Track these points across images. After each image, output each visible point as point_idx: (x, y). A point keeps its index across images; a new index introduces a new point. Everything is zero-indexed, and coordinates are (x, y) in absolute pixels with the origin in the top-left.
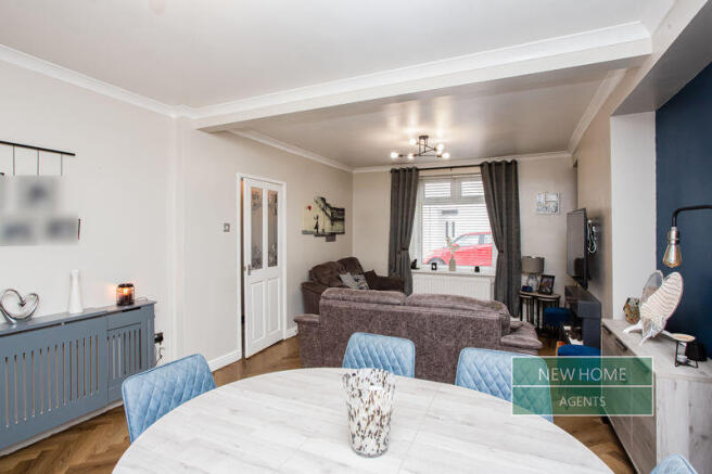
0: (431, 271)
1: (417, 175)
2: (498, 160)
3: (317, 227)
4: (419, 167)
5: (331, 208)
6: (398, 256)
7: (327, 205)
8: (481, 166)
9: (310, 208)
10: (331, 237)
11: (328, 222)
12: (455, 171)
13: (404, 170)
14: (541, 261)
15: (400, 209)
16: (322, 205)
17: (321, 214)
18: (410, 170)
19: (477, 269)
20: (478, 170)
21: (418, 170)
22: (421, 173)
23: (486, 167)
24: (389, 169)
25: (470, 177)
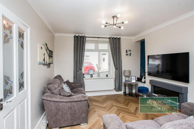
0: (90, 78)
1: (85, 39)
2: (115, 37)
3: (44, 60)
5: (49, 51)
6: (78, 73)
7: (48, 48)
8: (109, 38)
9: (42, 48)
10: (49, 65)
11: (48, 57)
12: (100, 39)
13: (81, 37)
14: (130, 71)
15: (79, 53)
16: (46, 48)
17: (46, 53)
18: (83, 37)
19: (107, 76)
20: (108, 40)
21: (86, 37)
22: (87, 39)
24: (73, 35)
25: (104, 42)
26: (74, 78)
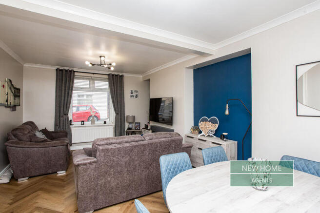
0: (81, 125)
1: (74, 74)
2: (116, 74)
3: (7, 101)
4: (75, 70)
5: (15, 88)
7: (12, 85)
8: (109, 75)
9: (4, 86)
10: (13, 108)
11: (12, 97)
12: (95, 75)
13: (66, 71)
14: (134, 117)
16: (10, 85)
17: (9, 92)
18: (70, 71)
19: (105, 123)
20: (107, 77)
21: (74, 72)
22: (76, 74)
23: (111, 76)
24: (55, 68)
26: (56, 125)
